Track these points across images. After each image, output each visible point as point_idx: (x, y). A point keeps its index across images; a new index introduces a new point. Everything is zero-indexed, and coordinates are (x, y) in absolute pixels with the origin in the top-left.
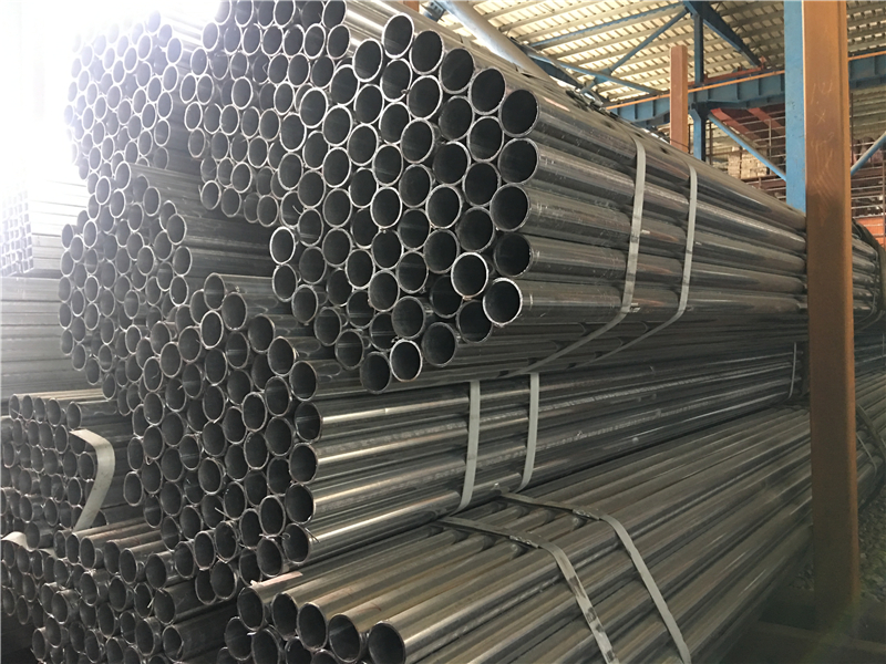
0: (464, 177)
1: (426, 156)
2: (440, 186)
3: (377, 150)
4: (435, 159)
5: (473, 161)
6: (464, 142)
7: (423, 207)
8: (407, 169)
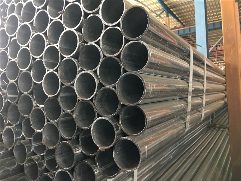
0: (99, 66)
1: (74, 52)
2: (83, 72)
3: (46, 48)
4: (80, 54)
5: (104, 56)
6: (98, 43)
7: (73, 84)
8: (63, 60)
